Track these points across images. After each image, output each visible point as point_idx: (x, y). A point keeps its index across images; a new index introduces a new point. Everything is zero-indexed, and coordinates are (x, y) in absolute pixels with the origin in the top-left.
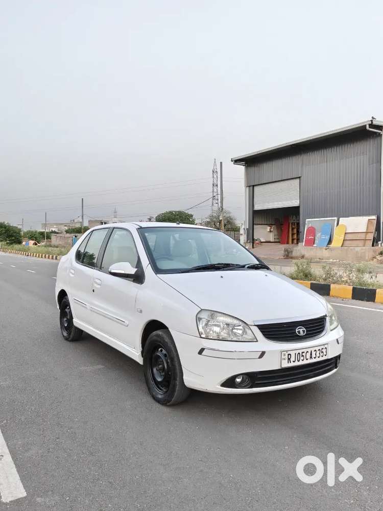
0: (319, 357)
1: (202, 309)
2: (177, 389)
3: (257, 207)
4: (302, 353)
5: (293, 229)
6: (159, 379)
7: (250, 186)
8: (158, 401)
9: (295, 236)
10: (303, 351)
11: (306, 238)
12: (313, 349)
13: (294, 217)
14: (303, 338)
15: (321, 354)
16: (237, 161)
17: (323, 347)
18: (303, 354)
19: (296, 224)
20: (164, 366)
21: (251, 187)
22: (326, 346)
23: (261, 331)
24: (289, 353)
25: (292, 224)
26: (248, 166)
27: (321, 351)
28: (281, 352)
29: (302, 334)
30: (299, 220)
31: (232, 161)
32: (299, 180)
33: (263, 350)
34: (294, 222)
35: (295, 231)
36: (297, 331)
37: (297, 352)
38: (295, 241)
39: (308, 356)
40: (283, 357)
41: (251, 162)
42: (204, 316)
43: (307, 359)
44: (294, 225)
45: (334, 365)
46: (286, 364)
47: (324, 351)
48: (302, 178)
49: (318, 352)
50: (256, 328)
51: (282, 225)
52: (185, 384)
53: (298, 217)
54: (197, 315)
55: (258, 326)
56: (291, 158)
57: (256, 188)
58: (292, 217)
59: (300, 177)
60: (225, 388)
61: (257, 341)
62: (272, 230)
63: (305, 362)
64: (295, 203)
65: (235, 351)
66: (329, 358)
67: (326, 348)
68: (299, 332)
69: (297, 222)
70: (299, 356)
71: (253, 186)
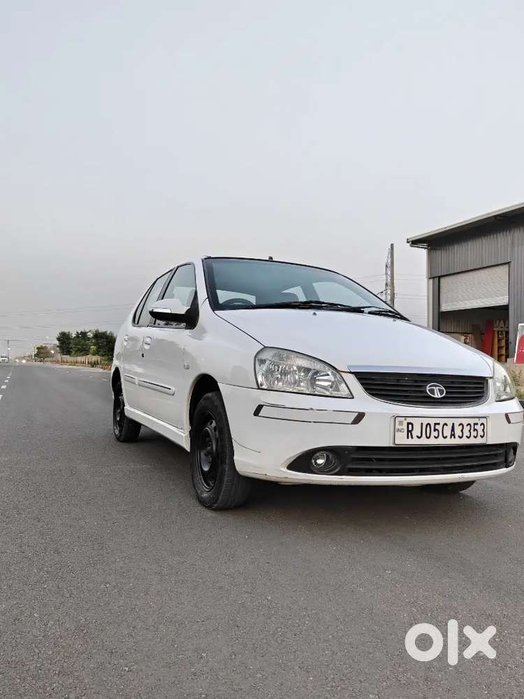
0: (468, 437)
1: (265, 347)
2: (226, 479)
3: (445, 307)
4: (435, 424)
5: (499, 340)
6: (206, 469)
7: (434, 278)
8: (202, 502)
9: (503, 352)
10: (437, 421)
11: (518, 351)
12: (457, 422)
13: (502, 322)
14: (438, 402)
15: (474, 433)
16: (415, 243)
17: (476, 421)
18: (437, 427)
19: (504, 333)
20: (212, 447)
21: (436, 278)
22: (483, 421)
23: (362, 384)
24: (409, 420)
25: (498, 332)
26: (431, 249)
27: (473, 427)
28: (395, 417)
29: (437, 395)
30: (508, 328)
31: (408, 242)
32: (507, 268)
33: (362, 411)
34: (501, 329)
35: (503, 343)
36: (428, 388)
37: (425, 421)
38: (503, 358)
39: (447, 432)
40: (397, 427)
41: (435, 242)
42: (267, 355)
43: (445, 438)
44: (502, 334)
45: (502, 459)
46: (402, 440)
47: (479, 428)
48: (512, 264)
49: (466, 429)
50: (352, 377)
51: (483, 334)
52: (237, 469)
53: (507, 322)
54: (256, 357)
55: (356, 374)
56: (495, 236)
57: (443, 280)
58: (498, 321)
59: (508, 263)
60: (294, 472)
61: (353, 398)
62: (468, 341)
63: (441, 441)
64: (502, 300)
65: (312, 409)
66: (490, 442)
67: (482, 424)
68: (432, 391)
69: (507, 330)
70: (428, 429)
71: (439, 277)
